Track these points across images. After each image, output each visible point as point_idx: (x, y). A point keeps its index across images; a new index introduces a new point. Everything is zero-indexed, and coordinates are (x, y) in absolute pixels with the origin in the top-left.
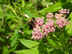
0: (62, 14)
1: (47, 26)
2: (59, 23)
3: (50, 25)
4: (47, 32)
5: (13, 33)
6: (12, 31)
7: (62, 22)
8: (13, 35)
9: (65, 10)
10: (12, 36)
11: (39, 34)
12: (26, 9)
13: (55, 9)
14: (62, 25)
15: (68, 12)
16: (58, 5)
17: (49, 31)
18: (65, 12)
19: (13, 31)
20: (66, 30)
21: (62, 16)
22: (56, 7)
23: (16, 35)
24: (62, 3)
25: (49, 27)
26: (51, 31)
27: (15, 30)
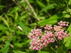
0: (61, 26)
1: (46, 37)
2: (58, 35)
4: (46, 42)
5: (4, 45)
7: (62, 34)
8: (3, 47)
9: (65, 22)
12: (19, 21)
13: (50, 22)
15: (67, 25)
18: (64, 25)
19: (4, 43)
21: (61, 28)
23: (7, 47)
26: (51, 41)
27: (6, 42)
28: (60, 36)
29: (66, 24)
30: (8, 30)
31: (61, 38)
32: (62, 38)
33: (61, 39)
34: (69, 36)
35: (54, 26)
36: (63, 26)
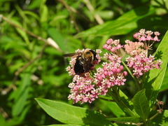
0: (142, 41)
1: (106, 73)
2: (134, 64)
3: (114, 70)
4: (106, 85)
5: (18, 83)
6: (15, 78)
7: (142, 61)
8: (17, 86)
9: (150, 32)
10: (15, 88)
11: (87, 90)
12: (50, 27)
14: (142, 69)
15: (156, 39)
16: (130, 19)
17: (110, 84)
18: (149, 38)
19: (19, 79)
20: (149, 80)
21: (141, 47)
22: (123, 25)
23: (26, 87)
24: (138, 14)
25: (112, 73)
26: (116, 83)
27: (22, 76)
28: (139, 68)
29: (153, 36)
30: (27, 48)
31: (139, 71)
32: (143, 72)
33: (141, 74)
34: (159, 65)
35: (126, 42)
36: (147, 41)
